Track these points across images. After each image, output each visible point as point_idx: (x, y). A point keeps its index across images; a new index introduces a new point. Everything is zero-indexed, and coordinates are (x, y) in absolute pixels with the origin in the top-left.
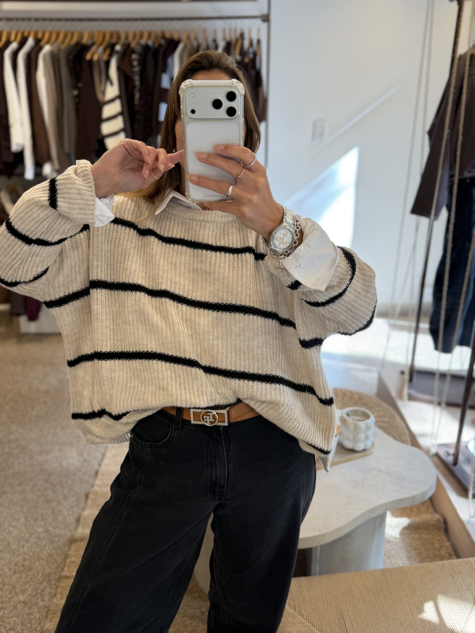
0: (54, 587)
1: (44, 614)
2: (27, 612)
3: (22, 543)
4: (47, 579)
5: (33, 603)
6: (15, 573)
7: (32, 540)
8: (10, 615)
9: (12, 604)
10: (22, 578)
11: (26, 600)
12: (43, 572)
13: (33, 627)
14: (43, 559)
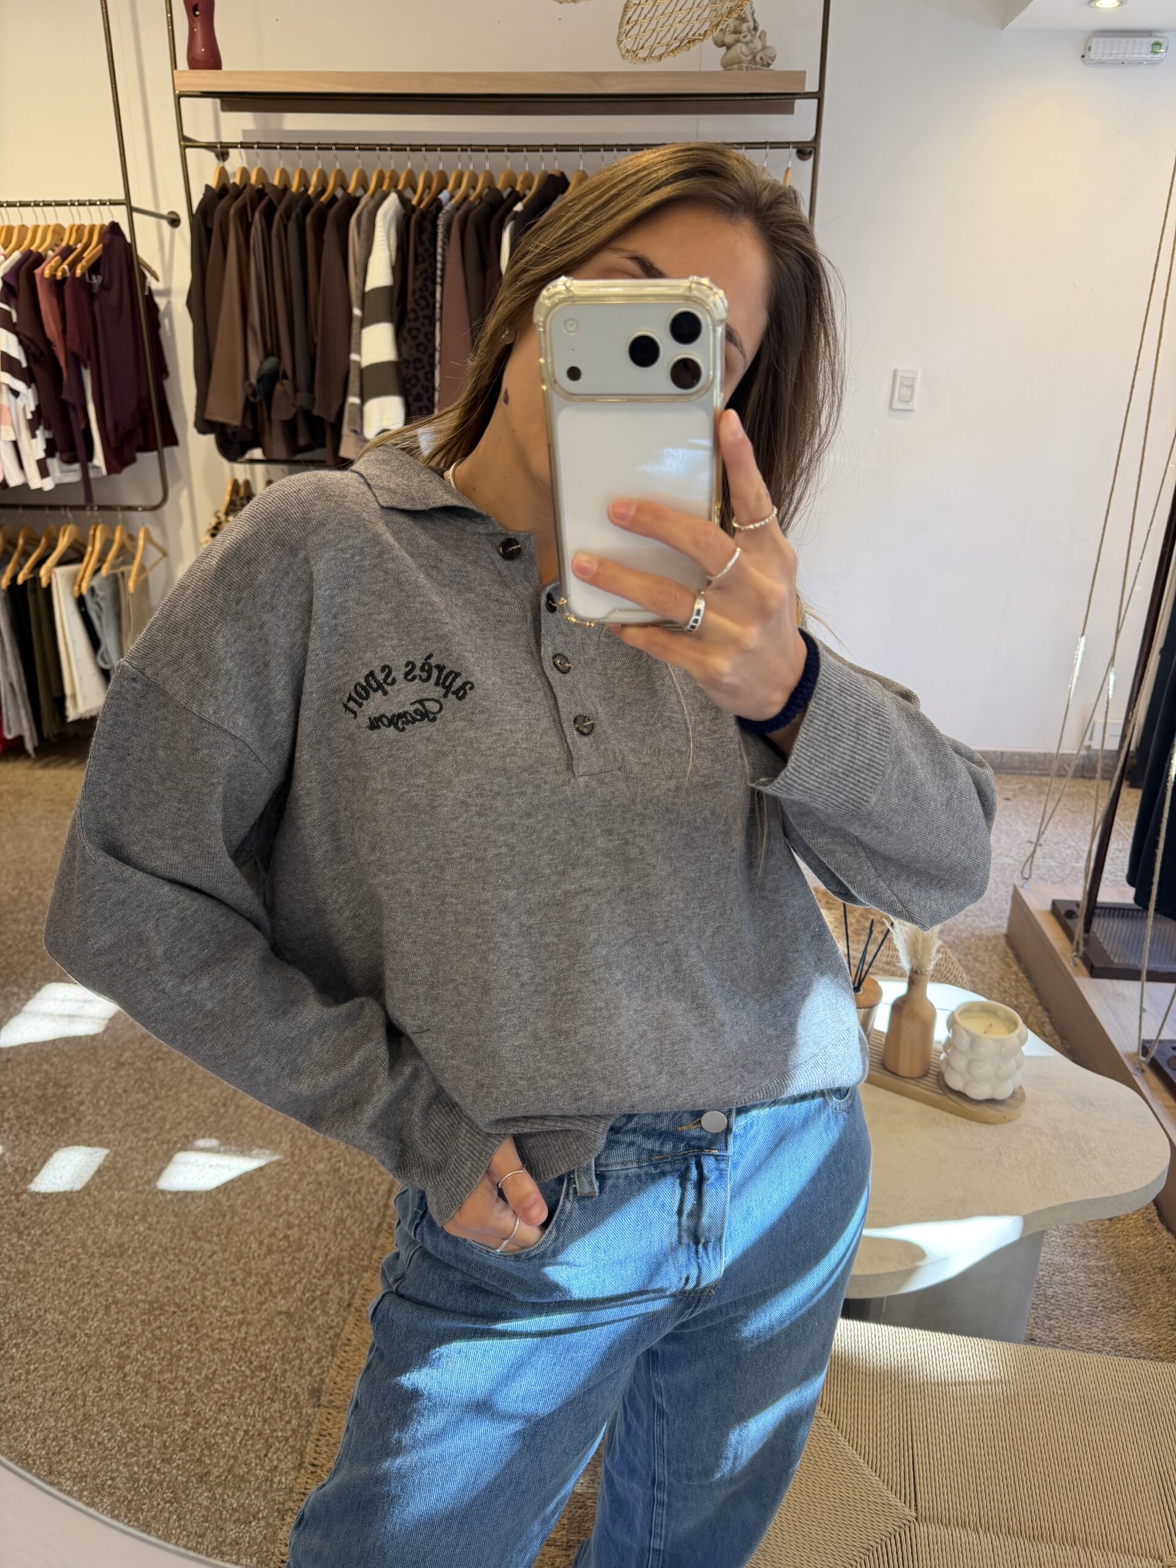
0: (347, 1287)
1: (328, 1343)
2: (292, 1335)
3: (284, 1192)
4: (334, 1269)
5: (305, 1316)
6: (270, 1251)
7: (304, 1186)
8: (260, 1338)
9: (264, 1315)
10: (284, 1264)
11: (292, 1310)
12: (327, 1255)
13: (307, 1368)
14: (325, 1229)
